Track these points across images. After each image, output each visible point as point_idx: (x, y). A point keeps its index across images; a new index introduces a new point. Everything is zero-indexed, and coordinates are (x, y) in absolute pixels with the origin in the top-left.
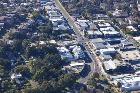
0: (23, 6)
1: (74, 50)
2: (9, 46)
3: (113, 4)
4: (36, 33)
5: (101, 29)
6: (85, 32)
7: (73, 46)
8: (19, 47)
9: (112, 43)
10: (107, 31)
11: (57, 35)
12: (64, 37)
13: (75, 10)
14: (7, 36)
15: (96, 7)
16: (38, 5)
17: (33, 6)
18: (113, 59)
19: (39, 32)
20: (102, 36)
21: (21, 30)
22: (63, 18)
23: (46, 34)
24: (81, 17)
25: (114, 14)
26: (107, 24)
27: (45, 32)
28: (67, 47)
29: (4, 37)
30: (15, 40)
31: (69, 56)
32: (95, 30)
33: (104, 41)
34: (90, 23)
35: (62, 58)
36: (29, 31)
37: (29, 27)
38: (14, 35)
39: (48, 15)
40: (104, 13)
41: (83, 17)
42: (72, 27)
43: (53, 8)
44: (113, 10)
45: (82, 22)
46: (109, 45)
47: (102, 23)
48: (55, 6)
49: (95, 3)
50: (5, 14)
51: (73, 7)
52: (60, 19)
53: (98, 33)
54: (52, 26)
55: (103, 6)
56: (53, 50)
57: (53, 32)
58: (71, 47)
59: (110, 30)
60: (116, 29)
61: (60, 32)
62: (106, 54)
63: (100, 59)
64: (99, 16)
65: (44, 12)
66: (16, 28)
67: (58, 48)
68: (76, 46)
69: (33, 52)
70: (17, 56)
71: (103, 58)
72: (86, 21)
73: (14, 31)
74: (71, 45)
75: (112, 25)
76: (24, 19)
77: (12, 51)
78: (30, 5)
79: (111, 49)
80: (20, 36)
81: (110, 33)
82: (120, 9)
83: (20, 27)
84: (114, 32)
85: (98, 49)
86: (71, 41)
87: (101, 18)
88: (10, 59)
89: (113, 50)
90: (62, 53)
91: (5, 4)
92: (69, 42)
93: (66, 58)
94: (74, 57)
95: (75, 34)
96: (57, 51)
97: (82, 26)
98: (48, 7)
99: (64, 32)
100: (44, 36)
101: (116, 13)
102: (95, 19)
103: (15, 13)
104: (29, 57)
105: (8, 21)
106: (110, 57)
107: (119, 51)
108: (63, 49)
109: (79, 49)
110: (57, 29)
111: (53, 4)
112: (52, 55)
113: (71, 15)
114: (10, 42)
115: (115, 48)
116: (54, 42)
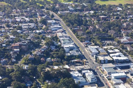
0: (36, 33)
1: (87, 74)
2: (25, 71)
3: (121, 32)
4: (50, 59)
5: (111, 55)
6: (96, 58)
7: (86, 71)
8: (34, 72)
9: (122, 68)
10: (117, 56)
11: (69, 60)
12: (77, 62)
13: (85, 36)
14: (22, 61)
15: (105, 34)
16: (50, 32)
17: (45, 33)
18: (124, 83)
19: (53, 57)
20: (112, 62)
21: (36, 55)
22: (75, 44)
23: (59, 59)
24: (91, 43)
25: (122, 40)
26: (117, 50)
27: (58, 57)
28: (80, 71)
29: (19, 62)
30: (30, 65)
31: (82, 80)
32: (105, 55)
33: (114, 66)
34: (100, 49)
35: (76, 82)
36: (43, 57)
37: (43, 52)
38: (29, 60)
39: (60, 41)
40: (112, 39)
41: (93, 44)
42: (83, 52)
43: (64, 35)
44: (121, 37)
45: (93, 48)
46: (120, 70)
47: (111, 49)
48: (65, 33)
49: (104, 30)
50: (20, 41)
51: (83, 34)
52: (71, 46)
53: (108, 58)
54: (64, 51)
55: (111, 33)
56: (67, 74)
57: (65, 57)
58: (83, 72)
59: (119, 56)
60: (125, 55)
61: (72, 57)
62: (117, 78)
63: (112, 84)
64: (108, 42)
65: (56, 38)
66: (31, 54)
67: (71, 73)
68: (89, 71)
69: (48, 77)
70: (32, 80)
71: (114, 82)
72: (96, 47)
73: (29, 56)
74: (83, 69)
75: (121, 51)
76: (38, 46)
77: (28, 75)
78: (43, 32)
79: (122, 73)
80: (35, 61)
81: (119, 58)
82: (128, 36)
83: (34, 53)
84: (123, 58)
85: (110, 73)
86: (83, 66)
87: (110, 44)
88: (26, 83)
89: (124, 74)
90: (76, 77)
91: (18, 31)
92: (82, 67)
93: (80, 82)
94: (86, 82)
95: (87, 60)
96: (71, 76)
97: (93, 51)
98: (59, 34)
99: (76, 57)
100: (58, 61)
101: (124, 39)
102: (104, 45)
104: (44, 81)
105: (23, 47)
106: (120, 81)
107: (129, 75)
108: (76, 74)
109: (91, 73)
110: (69, 54)
111: (64, 31)
112: (66, 79)
113: (82, 41)
114: (25, 67)
115: (126, 73)
116: (67, 67)
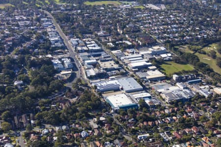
0: (30, 29)
1: (65, 61)
2: (15, 60)
3: (99, 27)
4: (37, 50)
5: (88, 46)
6: (76, 48)
7: (64, 59)
8: (22, 60)
9: (95, 56)
10: (92, 47)
11: (53, 51)
12: (59, 52)
13: (69, 31)
14: (14, 52)
15: (86, 29)
16: (42, 28)
17: (38, 29)
18: (94, 68)
19: (40, 48)
20: (88, 51)
21: (25, 47)
22: (60, 37)
23: (45, 50)
24: (74, 37)
25: (99, 34)
26: (93, 42)
27: (44, 48)
28: (60, 59)
29: (11, 53)
30: (19, 55)
31: (61, 66)
32: (83, 46)
33: (89, 54)
34: (80, 41)
35: (55, 68)
36: (32, 48)
37: (32, 45)
38: (19, 51)
39: (48, 36)
40: (91, 33)
41: (75, 37)
42: (66, 44)
43: (53, 30)
44: (99, 31)
45: (74, 41)
46: (93, 57)
47: (88, 41)
48: (54, 29)
49: (86, 26)
50: (14, 36)
51: (69, 29)
52: (56, 39)
53: (85, 48)
54: (50, 44)
55: (92, 28)
56: (49, 62)
57: (51, 48)
58: (63, 59)
59: (94, 46)
60: (99, 46)
61: (56, 48)
62: (89, 64)
63: (85, 68)
64: (88, 35)
65: (45, 33)
66: (22, 46)
67: (53, 61)
68: (67, 59)
69: (33, 64)
70: (20, 67)
71: (86, 67)
72: (77, 39)
73: (20, 48)
74: (63, 58)
75: (96, 43)
76: (29, 39)
77: (17, 63)
78: (36, 28)
79: (93, 60)
80: (24, 52)
81: (94, 48)
82: (104, 30)
83: (24, 45)
84: (97, 48)
85: (84, 60)
86: (64, 55)
87: (89, 37)
88: (15, 70)
89: (95, 61)
90: (56, 64)
91: (16, 27)
92: (62, 56)
93: (58, 68)
94: (64, 67)
95: (68, 50)
96: (52, 63)
97: (74, 43)
98: (49, 30)
99: (59, 48)
100: (43, 52)
101: (101, 33)
102: (83, 38)
103: (22, 35)
104: (30, 67)
105: (15, 40)
106: (92, 66)
107: (99, 61)
108: (56, 62)
109: (68, 61)
110: (54, 46)
111: (54, 27)
112: (46, 66)
113: (66, 35)
114: (16, 57)
115: (97, 60)
116: (50, 56)
